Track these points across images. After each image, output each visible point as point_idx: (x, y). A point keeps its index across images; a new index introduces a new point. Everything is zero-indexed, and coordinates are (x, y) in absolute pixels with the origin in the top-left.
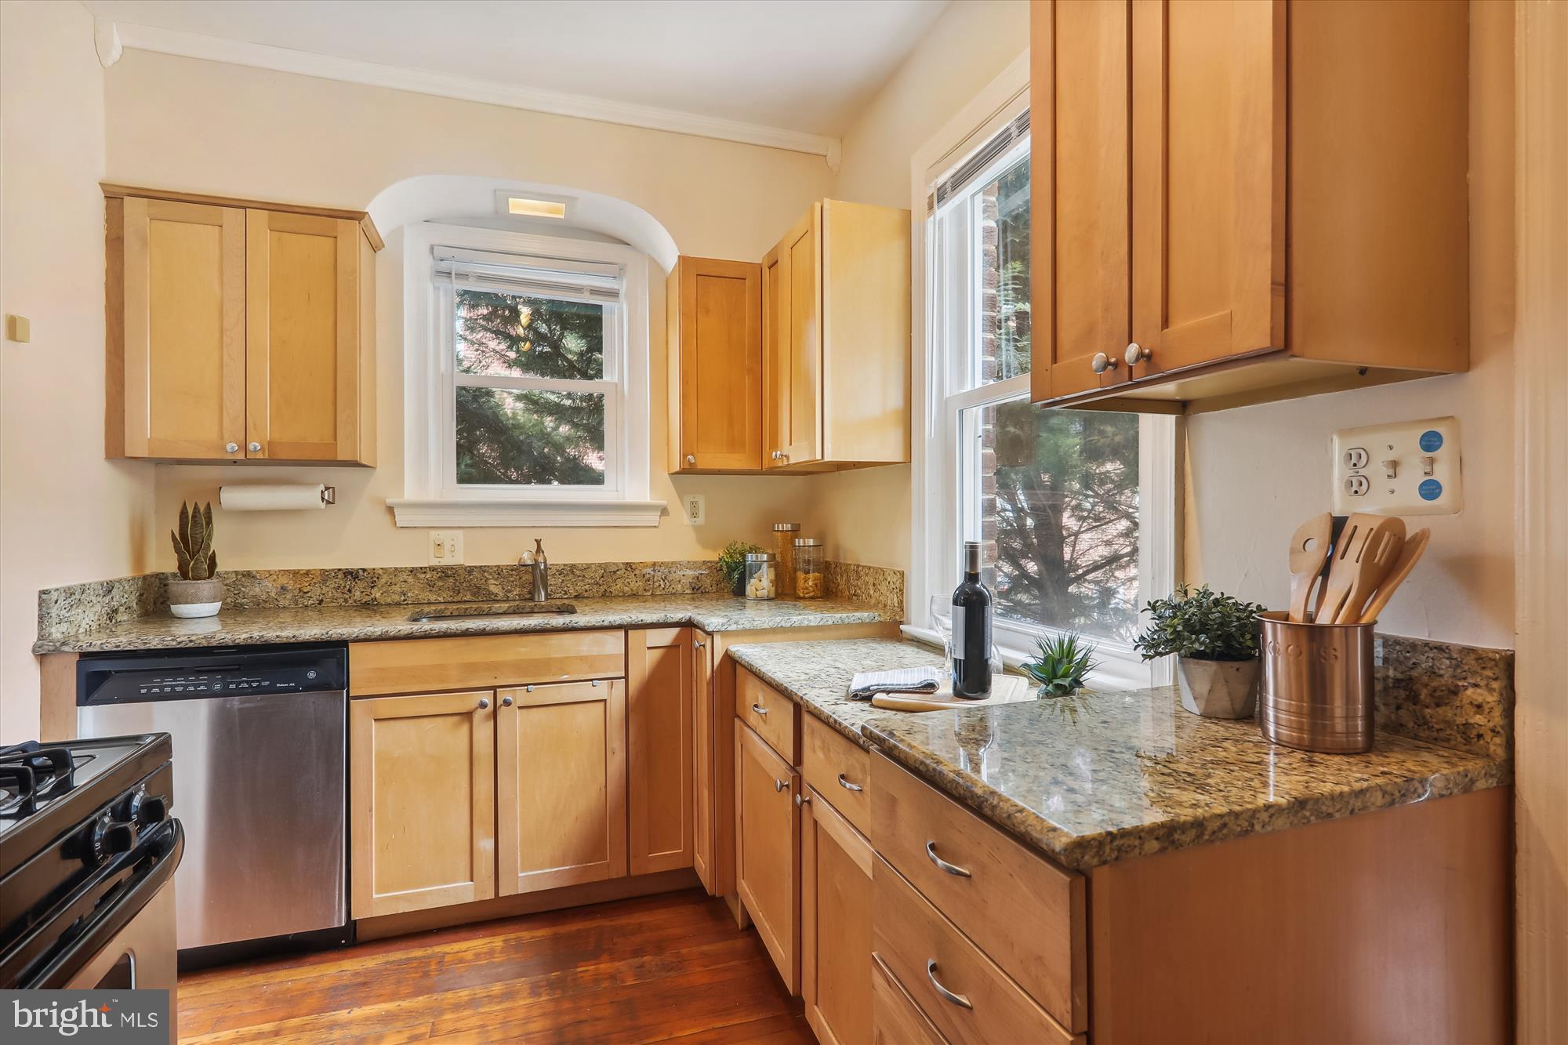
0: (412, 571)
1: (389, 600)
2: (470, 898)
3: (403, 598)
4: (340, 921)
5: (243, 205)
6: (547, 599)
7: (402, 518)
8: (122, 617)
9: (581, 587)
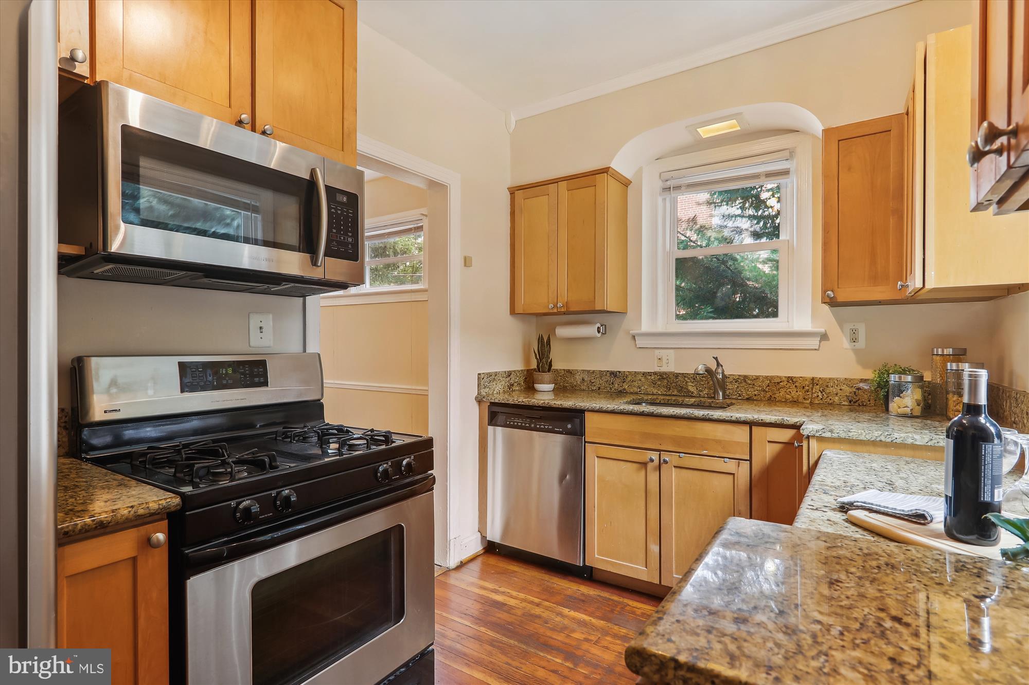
0: (644, 374)
1: (632, 391)
2: (644, 578)
3: (639, 390)
4: (580, 563)
5: (555, 181)
6: (724, 398)
7: (640, 342)
8: (516, 388)
9: (751, 392)
